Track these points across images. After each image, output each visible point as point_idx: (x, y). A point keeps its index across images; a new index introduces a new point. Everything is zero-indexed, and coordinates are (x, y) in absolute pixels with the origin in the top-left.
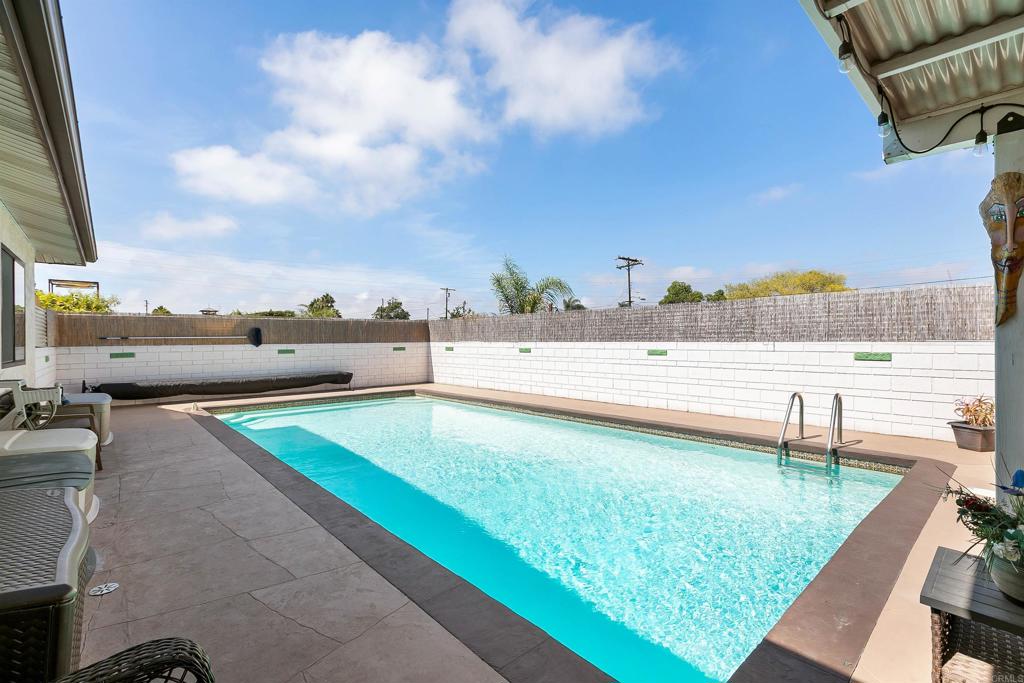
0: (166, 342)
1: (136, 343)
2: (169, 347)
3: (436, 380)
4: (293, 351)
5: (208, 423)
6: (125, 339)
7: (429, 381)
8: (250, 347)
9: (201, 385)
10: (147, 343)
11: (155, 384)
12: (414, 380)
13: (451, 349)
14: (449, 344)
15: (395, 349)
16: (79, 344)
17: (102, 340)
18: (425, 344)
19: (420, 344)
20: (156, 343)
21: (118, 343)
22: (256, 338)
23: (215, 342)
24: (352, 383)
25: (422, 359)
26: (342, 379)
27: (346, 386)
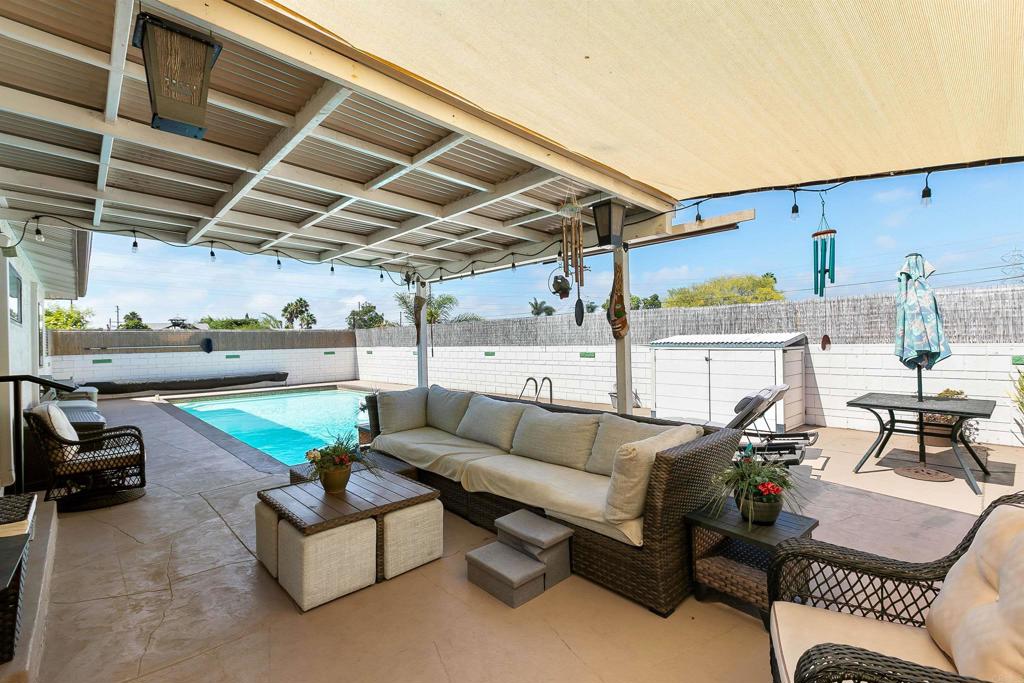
0: (136, 351)
1: (113, 352)
2: (138, 354)
3: (361, 377)
4: (238, 356)
5: (168, 408)
6: (104, 349)
7: (356, 379)
8: (203, 354)
9: (164, 383)
10: (121, 352)
11: (127, 382)
12: (343, 378)
13: (371, 353)
14: (369, 349)
15: (326, 353)
16: (69, 353)
17: (87, 350)
18: (352, 349)
19: (348, 349)
20: (128, 352)
21: (99, 352)
22: (208, 346)
23: (174, 350)
24: (288, 380)
25: (350, 362)
26: (279, 377)
27: (283, 383)
